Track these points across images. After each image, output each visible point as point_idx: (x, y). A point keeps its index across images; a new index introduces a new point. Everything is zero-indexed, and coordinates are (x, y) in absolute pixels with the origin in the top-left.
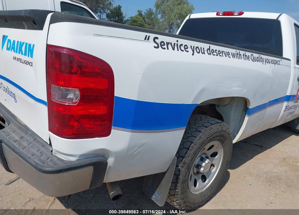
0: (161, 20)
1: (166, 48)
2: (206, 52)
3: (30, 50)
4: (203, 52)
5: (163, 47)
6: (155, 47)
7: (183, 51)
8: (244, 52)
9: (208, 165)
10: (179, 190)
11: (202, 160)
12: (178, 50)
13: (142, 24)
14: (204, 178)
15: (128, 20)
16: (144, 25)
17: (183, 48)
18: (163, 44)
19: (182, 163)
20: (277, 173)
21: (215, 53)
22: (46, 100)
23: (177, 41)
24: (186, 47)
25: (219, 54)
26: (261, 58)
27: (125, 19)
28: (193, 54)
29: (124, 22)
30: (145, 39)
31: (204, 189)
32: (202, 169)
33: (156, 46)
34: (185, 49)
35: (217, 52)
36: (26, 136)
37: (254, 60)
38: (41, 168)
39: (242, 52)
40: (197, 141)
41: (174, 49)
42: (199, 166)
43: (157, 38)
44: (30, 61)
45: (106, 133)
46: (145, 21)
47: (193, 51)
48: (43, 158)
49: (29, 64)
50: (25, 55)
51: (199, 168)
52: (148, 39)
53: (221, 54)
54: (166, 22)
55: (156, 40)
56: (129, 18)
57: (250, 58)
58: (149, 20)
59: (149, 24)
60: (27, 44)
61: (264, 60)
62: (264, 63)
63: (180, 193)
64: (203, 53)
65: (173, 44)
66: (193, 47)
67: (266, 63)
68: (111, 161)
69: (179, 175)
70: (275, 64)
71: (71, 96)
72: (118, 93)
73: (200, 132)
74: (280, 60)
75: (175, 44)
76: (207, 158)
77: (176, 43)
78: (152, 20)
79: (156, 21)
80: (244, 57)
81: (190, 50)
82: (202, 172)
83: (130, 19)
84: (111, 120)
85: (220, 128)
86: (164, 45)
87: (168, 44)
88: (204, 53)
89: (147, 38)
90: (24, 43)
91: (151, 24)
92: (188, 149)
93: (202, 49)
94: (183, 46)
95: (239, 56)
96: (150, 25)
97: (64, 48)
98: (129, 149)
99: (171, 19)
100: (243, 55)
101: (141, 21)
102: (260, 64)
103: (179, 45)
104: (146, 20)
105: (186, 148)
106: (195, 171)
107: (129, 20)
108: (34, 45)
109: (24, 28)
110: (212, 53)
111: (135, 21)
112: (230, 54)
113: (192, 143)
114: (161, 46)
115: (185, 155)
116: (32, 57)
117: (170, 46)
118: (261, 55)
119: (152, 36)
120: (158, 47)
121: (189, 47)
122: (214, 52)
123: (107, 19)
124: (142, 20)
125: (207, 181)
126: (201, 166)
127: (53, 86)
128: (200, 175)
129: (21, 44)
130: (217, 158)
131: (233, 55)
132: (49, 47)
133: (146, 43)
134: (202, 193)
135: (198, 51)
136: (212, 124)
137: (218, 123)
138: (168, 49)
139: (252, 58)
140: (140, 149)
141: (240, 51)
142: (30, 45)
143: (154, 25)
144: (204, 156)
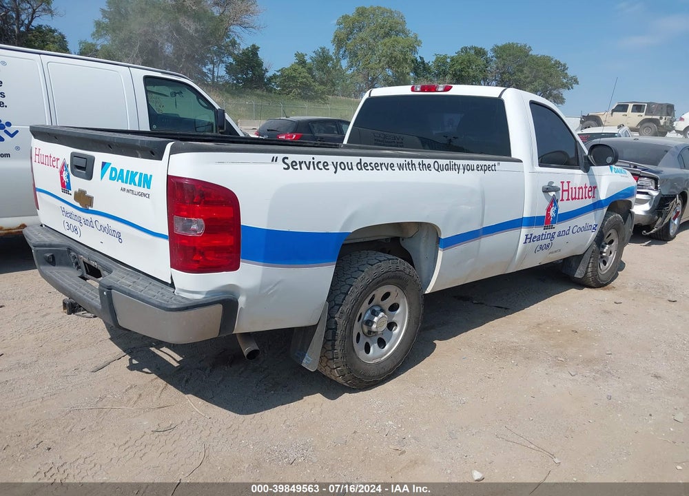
0: (349, 72)
1: (299, 168)
2: (355, 167)
3: (146, 181)
4: (350, 167)
5: (295, 167)
6: (284, 169)
7: (321, 169)
8: (420, 160)
9: (382, 320)
10: (338, 350)
11: (374, 314)
12: (314, 169)
13: (306, 84)
14: (382, 343)
15: (275, 76)
16: (311, 85)
17: (321, 166)
18: (294, 164)
19: (339, 313)
20: (515, 342)
21: (369, 168)
22: (166, 233)
23: (313, 158)
24: (326, 165)
25: (376, 167)
26: (455, 165)
27: (268, 75)
28: (335, 172)
29: (266, 80)
30: (273, 161)
31: (383, 358)
32: (374, 326)
33: (286, 167)
34: (324, 166)
35: (373, 165)
36: (139, 281)
37: (440, 169)
38: (165, 306)
39: (416, 161)
40: (359, 283)
41: (309, 168)
42: (369, 323)
43: (287, 158)
44: (145, 193)
45: (234, 266)
46: (313, 77)
47: (336, 168)
48: (165, 298)
49: (145, 195)
50: (140, 185)
51: (370, 324)
52: (276, 161)
53: (379, 168)
54: (361, 75)
55: (286, 160)
56: (276, 73)
57: (432, 166)
58: (321, 73)
59: (322, 83)
60: (141, 174)
61: (461, 167)
62: (461, 171)
63: (340, 356)
64: (350, 170)
65: (307, 163)
66: (335, 164)
67: (466, 170)
68: (242, 301)
69: (336, 329)
70: (485, 170)
71: (194, 227)
72: (245, 221)
73: (363, 271)
74: (496, 164)
75: (310, 162)
76: (382, 310)
77: (312, 161)
78: (329, 72)
79: (337, 74)
80: (421, 166)
81: (331, 167)
82: (375, 330)
83: (278, 74)
84: (239, 252)
85: (393, 267)
86: (296, 165)
87: (301, 163)
88: (352, 169)
89: (274, 160)
90: (137, 173)
91: (327, 82)
92: (347, 294)
93: (349, 164)
94: (322, 163)
95: (410, 166)
96: (326, 85)
97: (186, 178)
98: (262, 286)
99: (372, 69)
100: (419, 164)
101: (305, 77)
102: (453, 173)
103: (315, 163)
104: (316, 73)
105: (343, 293)
106: (366, 331)
107: (278, 76)
108: (151, 176)
109: (138, 157)
110: (364, 167)
111: (293, 78)
112: (396, 165)
113: (352, 286)
114: (292, 166)
115: (342, 302)
116: (149, 188)
117: (303, 165)
118: (454, 161)
119: (281, 156)
120: (288, 168)
121: (330, 163)
122: (367, 166)
123: (227, 77)
124: (306, 74)
125: (387, 347)
126: (373, 322)
127: (176, 218)
128: (376, 339)
129: (134, 174)
130: (398, 314)
131: (401, 167)
132: (170, 179)
133: (274, 165)
134: (378, 363)
135: (343, 168)
136: (380, 261)
137: (389, 260)
138: (301, 169)
139: (436, 167)
140: (275, 288)
141: (413, 159)
142: (146, 175)
143: (334, 85)
144: (377, 309)
